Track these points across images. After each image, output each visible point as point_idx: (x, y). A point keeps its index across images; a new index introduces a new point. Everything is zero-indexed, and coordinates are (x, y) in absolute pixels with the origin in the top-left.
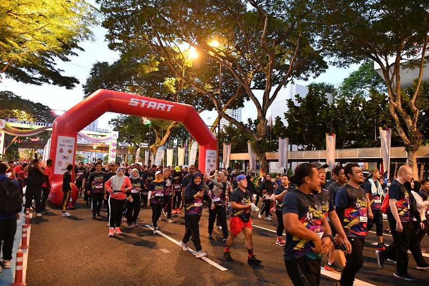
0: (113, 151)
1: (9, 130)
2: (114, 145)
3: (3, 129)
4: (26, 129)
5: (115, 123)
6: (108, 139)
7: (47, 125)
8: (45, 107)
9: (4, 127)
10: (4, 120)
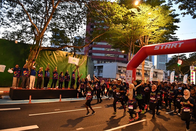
3: (194, 70)
9: (194, 69)
10: (194, 66)
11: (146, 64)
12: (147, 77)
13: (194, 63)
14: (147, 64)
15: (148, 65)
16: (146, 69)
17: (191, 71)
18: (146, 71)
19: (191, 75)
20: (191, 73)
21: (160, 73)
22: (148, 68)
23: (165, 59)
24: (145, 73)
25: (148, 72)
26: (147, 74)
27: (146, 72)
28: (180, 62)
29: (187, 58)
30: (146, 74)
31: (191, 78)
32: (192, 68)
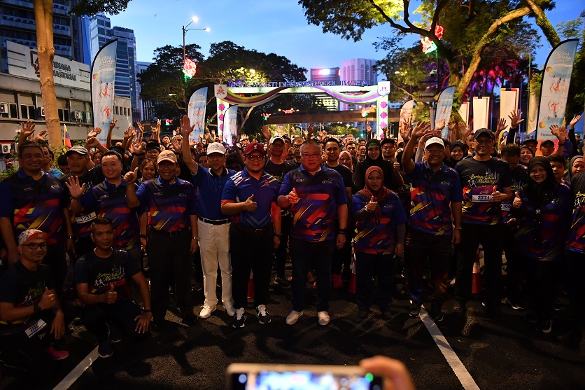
0: (383, 115)
1: (234, 99)
2: (384, 105)
3: (226, 98)
4: (254, 94)
5: (383, 67)
6: (373, 97)
7: (282, 85)
8: (281, 58)
9: (225, 95)
10: (226, 85)
11: (64, 71)
12: (74, 125)
13: (223, 74)
14: (69, 72)
15: (74, 78)
16: (66, 95)
17: (219, 102)
18: (67, 100)
19: (219, 113)
20: (218, 106)
21: (121, 108)
22: (75, 89)
23: (127, 67)
24: (63, 109)
25: (74, 106)
26: (73, 113)
27: (68, 106)
28: (191, 67)
29: (205, 58)
30: (66, 112)
31: (219, 122)
32: (221, 91)
